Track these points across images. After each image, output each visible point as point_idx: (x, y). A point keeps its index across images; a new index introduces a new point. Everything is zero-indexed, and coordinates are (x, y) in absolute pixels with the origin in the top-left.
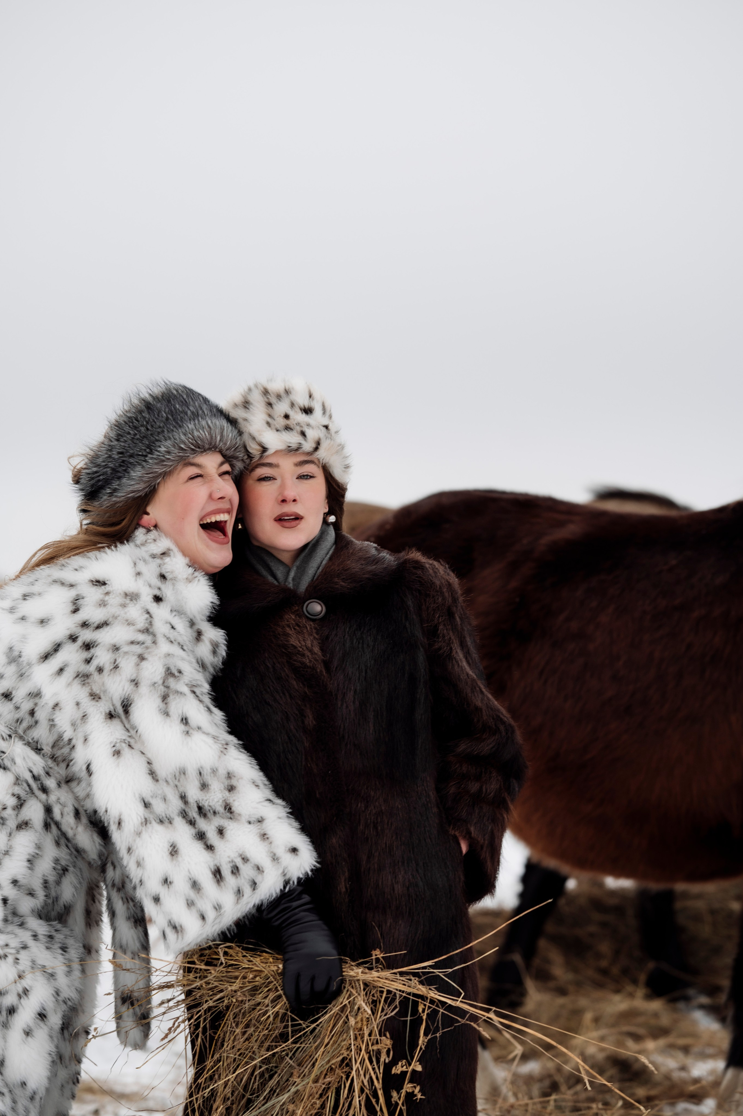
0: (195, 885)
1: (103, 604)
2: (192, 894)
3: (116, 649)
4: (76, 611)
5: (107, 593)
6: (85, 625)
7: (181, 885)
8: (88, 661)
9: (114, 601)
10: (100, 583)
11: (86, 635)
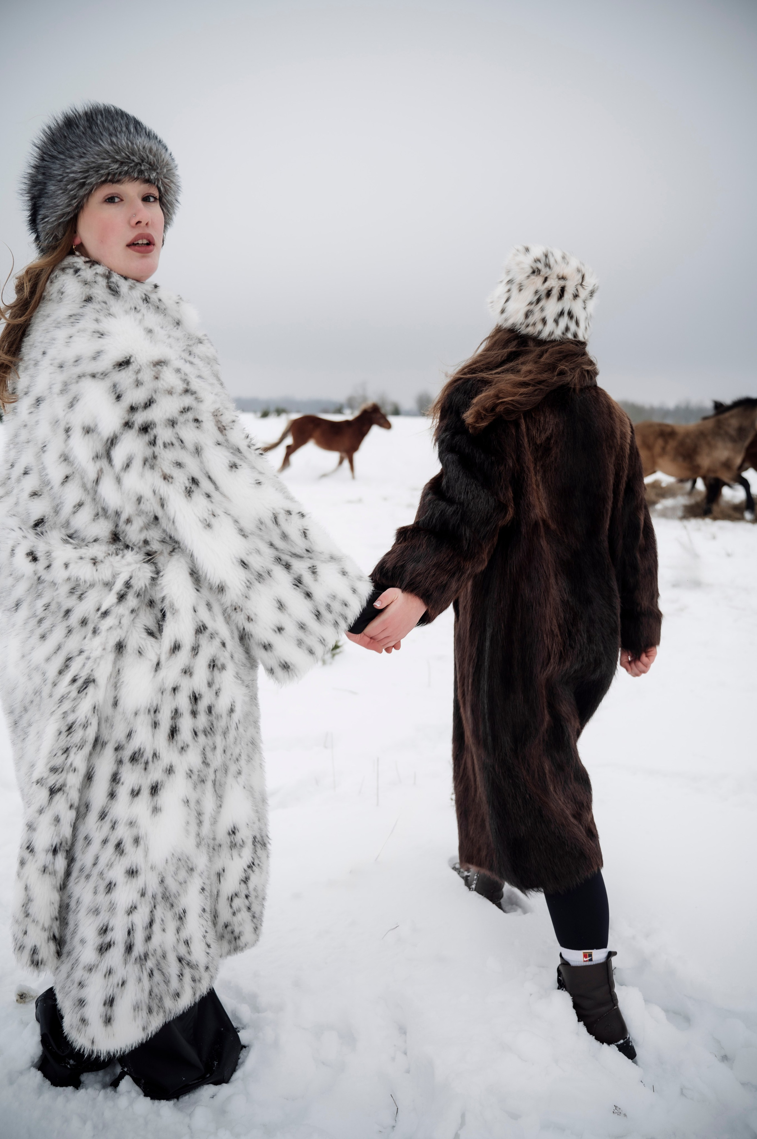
0: (302, 627)
1: (138, 383)
2: (301, 634)
3: (173, 423)
4: (119, 397)
5: (138, 372)
6: (133, 409)
7: (291, 629)
8: (153, 443)
9: (146, 376)
10: (124, 364)
11: (140, 418)
